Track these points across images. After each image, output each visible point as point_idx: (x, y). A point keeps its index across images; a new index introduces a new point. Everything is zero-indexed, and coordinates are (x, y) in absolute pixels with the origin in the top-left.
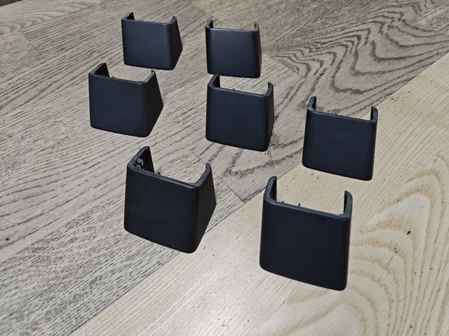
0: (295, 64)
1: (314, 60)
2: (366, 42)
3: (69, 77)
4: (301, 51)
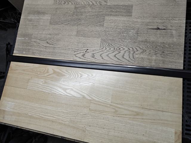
0: (102, 46)
1: (106, 48)
2: (119, 51)
3: (73, 23)
4: (106, 44)
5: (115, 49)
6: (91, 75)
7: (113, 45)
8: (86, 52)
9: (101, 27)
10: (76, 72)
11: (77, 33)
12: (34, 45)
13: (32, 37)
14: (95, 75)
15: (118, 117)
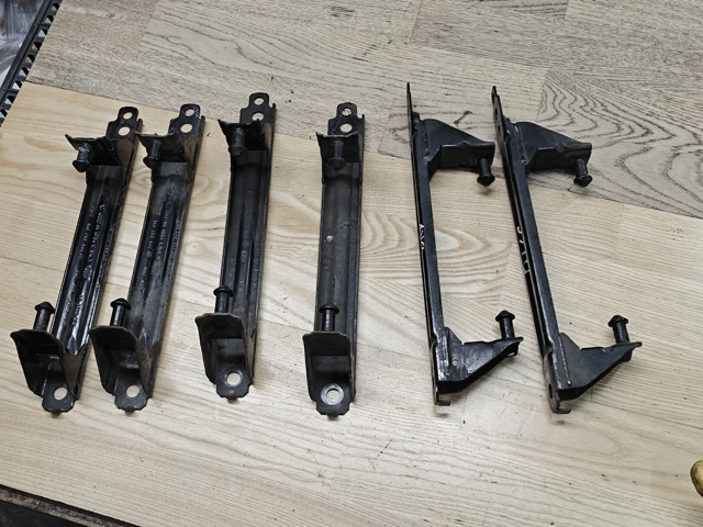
0: (550, 106)
1: (570, 115)
2: (644, 143)
4: (576, 100)
5: (619, 129)
6: (480, 245)
7: (610, 108)
8: (456, 122)
9: (551, 19)
10: (389, 218)
11: (417, 26)
12: (157, 53)
13: (156, 13)
14: (503, 247)
15: (632, 486)
